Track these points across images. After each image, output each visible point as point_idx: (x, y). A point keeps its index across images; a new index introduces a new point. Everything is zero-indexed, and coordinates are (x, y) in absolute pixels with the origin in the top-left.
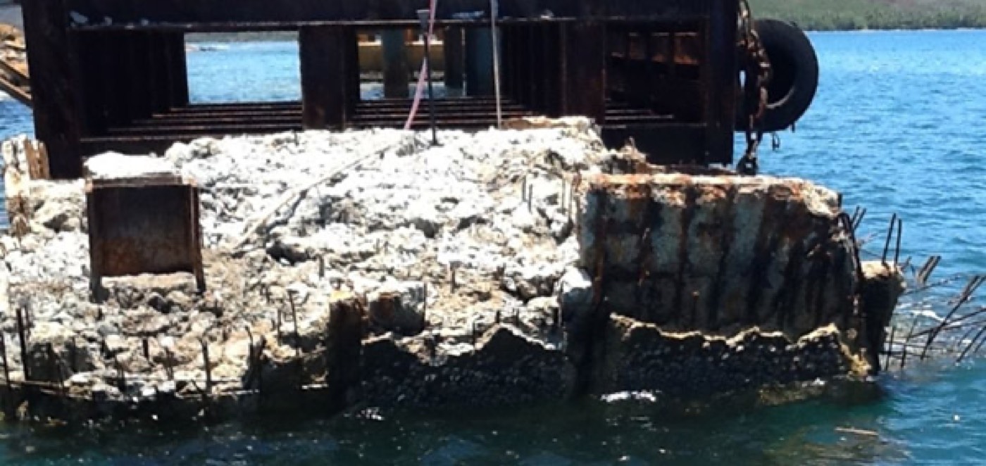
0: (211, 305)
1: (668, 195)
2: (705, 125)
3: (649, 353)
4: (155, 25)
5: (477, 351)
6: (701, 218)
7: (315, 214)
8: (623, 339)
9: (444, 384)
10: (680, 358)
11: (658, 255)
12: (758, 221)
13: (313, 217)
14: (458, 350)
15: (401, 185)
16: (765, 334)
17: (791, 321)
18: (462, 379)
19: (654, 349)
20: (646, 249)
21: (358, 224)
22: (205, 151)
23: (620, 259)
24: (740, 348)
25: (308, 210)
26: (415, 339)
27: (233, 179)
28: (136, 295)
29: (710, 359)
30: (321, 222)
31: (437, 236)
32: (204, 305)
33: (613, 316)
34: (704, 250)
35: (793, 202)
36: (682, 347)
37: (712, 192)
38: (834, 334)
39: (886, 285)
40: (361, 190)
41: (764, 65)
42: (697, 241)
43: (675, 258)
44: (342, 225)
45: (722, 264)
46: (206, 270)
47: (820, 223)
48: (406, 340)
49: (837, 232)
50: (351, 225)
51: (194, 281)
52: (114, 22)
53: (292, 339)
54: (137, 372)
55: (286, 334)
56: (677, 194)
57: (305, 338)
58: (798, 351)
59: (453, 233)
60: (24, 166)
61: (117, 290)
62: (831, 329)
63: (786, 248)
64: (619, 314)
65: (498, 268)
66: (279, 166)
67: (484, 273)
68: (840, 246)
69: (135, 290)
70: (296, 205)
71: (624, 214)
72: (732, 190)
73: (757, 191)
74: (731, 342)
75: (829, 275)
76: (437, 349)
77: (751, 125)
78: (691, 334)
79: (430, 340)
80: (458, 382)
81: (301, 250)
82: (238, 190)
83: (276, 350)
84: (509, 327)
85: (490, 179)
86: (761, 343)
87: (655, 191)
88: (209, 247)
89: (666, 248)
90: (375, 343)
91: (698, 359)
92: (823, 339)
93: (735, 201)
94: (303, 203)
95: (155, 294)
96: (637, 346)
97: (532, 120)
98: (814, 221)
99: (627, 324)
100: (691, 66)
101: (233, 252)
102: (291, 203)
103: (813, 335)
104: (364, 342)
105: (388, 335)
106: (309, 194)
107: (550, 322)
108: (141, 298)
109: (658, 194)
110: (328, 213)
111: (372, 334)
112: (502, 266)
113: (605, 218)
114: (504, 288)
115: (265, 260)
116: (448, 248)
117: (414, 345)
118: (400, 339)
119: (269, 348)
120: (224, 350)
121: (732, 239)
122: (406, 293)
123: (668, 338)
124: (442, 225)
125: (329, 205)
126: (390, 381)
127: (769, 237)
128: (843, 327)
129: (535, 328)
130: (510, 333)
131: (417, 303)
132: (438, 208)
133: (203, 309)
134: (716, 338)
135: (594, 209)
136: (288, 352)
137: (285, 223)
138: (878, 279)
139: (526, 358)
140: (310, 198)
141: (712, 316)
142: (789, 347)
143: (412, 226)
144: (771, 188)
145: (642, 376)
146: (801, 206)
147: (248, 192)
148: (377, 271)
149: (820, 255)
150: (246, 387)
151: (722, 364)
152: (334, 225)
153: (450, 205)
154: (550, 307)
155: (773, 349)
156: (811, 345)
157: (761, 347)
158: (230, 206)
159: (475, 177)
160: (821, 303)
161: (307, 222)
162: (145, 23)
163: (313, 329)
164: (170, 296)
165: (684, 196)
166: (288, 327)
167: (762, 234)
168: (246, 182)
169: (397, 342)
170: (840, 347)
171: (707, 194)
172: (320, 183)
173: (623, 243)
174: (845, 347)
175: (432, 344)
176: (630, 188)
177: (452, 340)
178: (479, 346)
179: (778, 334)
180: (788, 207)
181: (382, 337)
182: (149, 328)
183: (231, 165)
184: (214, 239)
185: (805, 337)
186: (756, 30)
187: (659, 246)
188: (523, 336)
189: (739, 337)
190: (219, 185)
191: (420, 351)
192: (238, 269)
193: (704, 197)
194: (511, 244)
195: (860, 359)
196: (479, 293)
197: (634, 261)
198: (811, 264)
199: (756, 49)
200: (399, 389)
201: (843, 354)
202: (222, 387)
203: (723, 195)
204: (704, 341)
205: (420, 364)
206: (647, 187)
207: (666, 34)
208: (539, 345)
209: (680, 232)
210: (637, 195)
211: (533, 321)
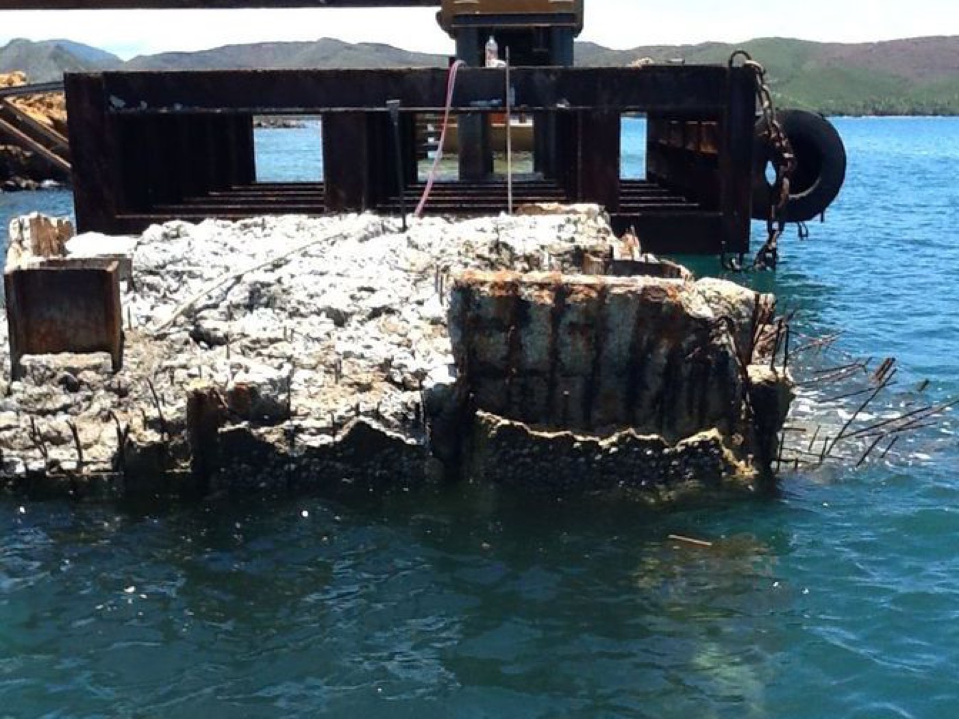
0: (115, 386)
1: (537, 293)
2: (721, 214)
3: (517, 451)
4: (187, 109)
5: (335, 443)
6: (571, 317)
7: (245, 298)
8: (490, 436)
9: (304, 474)
10: (551, 457)
11: (529, 353)
12: (632, 321)
13: (242, 302)
14: (316, 442)
15: (334, 272)
16: (641, 437)
17: (671, 424)
18: (322, 470)
19: (522, 448)
20: (515, 345)
21: (283, 309)
22: (174, 233)
23: (489, 355)
24: (614, 449)
25: (239, 295)
26: (274, 429)
27: (185, 261)
28: (48, 373)
29: (582, 459)
30: (250, 307)
31: (346, 324)
32: (109, 385)
33: (480, 413)
34: (575, 350)
35: (668, 304)
36: (551, 447)
37: (582, 291)
38: (714, 439)
39: (773, 391)
40: (292, 276)
41: (787, 155)
42: (569, 340)
43: (545, 357)
44: (269, 311)
45: (596, 365)
46: (125, 351)
47: (699, 325)
48: (262, 430)
49: (719, 336)
50: (277, 311)
51: (109, 361)
52: (149, 107)
53: (158, 424)
54: (20, 450)
55: (151, 418)
56: (545, 293)
57: (170, 423)
58: (675, 455)
59: (362, 323)
60: (28, 243)
61: (33, 368)
62: (712, 433)
63: (663, 351)
64: (486, 411)
65: (386, 360)
66: (232, 250)
67: (371, 364)
68: (722, 349)
69: (48, 369)
70: (229, 289)
71: (490, 311)
72: (603, 290)
73: (630, 292)
74: (604, 443)
75: (710, 378)
76: (296, 439)
77: (773, 216)
78: (562, 433)
79: (289, 431)
80: (319, 473)
81: (220, 334)
82: (183, 273)
83: (140, 434)
84: (367, 420)
85: (421, 269)
86: (637, 446)
87: (522, 289)
88: (136, 328)
89: (536, 346)
90: (230, 432)
91: (570, 460)
92: (703, 443)
93: (607, 301)
94: (237, 288)
95: (67, 373)
96: (504, 444)
97: (545, 206)
98: (693, 323)
99: (493, 421)
100: (712, 155)
101: (155, 334)
102: (224, 287)
103: (694, 439)
104: (220, 430)
105: (244, 424)
106: (244, 279)
107: (412, 417)
108: (53, 376)
109: (525, 292)
110: (257, 298)
111: (229, 422)
112: (390, 358)
113: (469, 314)
114: (390, 380)
115: (187, 343)
116: (351, 338)
117: (272, 434)
118: (256, 428)
119: (134, 432)
120: (102, 430)
121: (606, 339)
122: (265, 384)
123: (536, 436)
124: (352, 314)
125: (258, 290)
126: (249, 468)
127: (645, 338)
128: (728, 432)
129: (397, 423)
130: (369, 426)
131: (279, 394)
132: (352, 297)
133: (108, 389)
134: (589, 438)
135: (458, 306)
136: (153, 436)
137: (215, 306)
138: (765, 384)
139: (387, 451)
140: (244, 283)
141: (587, 416)
142: (666, 451)
143: (323, 315)
144: (645, 289)
145: (510, 475)
146: (678, 308)
147: (192, 275)
148: (277, 358)
149: (700, 359)
150: (115, 469)
151: (595, 465)
152: (262, 310)
153: (364, 294)
154: (413, 402)
155: (649, 452)
156: (690, 449)
157: (636, 449)
158: (171, 289)
159: (407, 266)
160: (703, 407)
161: (237, 306)
162: (178, 107)
163: (178, 415)
164: (80, 376)
165: (553, 294)
166: (153, 413)
167: (637, 335)
168: (197, 265)
169: (254, 432)
170: (722, 452)
171: (577, 293)
172: (258, 269)
173: (492, 341)
174: (727, 452)
175: (291, 435)
176: (495, 285)
177: (313, 431)
178: (338, 438)
179: (655, 437)
180: (664, 309)
181: (238, 426)
182: (49, 406)
183: (187, 249)
184: (143, 321)
185: (684, 441)
186: (778, 120)
187: (528, 344)
188: (382, 429)
189: (614, 439)
190: (170, 267)
191: (279, 441)
192: (156, 351)
193: (573, 296)
194: (409, 336)
195: (747, 466)
196: (358, 384)
197: (503, 359)
198: (690, 366)
199: (780, 140)
200: (259, 477)
201: (725, 460)
202: (93, 467)
203: (594, 295)
204: (576, 441)
205: (278, 454)
206: (514, 285)
207: (695, 123)
208: (399, 439)
209: (550, 331)
210: (503, 293)
211: (395, 415)
